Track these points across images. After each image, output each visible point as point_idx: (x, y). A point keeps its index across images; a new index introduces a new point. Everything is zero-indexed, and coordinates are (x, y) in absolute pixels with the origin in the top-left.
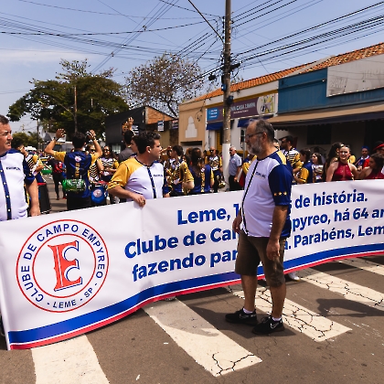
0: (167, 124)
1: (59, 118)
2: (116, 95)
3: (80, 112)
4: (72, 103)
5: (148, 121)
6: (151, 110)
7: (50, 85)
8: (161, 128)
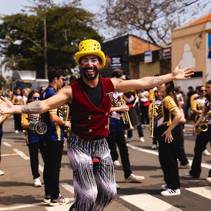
0: (155, 55)
1: (27, 54)
2: (88, 25)
3: (51, 46)
4: (41, 37)
5: (132, 51)
6: (135, 39)
7: (18, 18)
8: (148, 59)
